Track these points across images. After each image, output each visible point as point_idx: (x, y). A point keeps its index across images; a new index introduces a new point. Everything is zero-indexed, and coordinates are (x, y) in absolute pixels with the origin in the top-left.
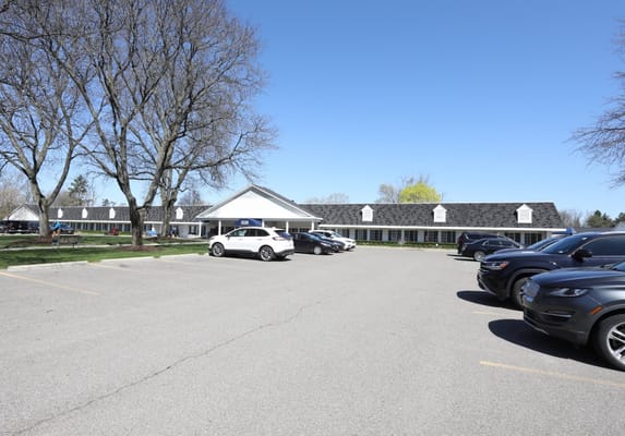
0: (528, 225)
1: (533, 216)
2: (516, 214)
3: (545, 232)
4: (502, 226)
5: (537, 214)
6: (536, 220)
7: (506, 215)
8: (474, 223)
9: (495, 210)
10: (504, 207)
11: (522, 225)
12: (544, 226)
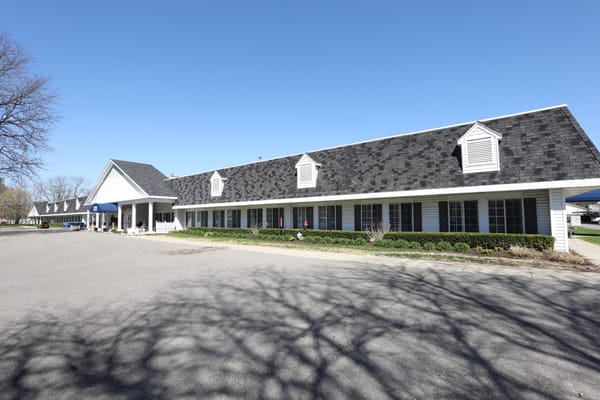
0: (491, 177)
1: (505, 151)
2: (457, 152)
3: (546, 192)
4: (423, 185)
5: (516, 146)
6: (513, 163)
7: (435, 156)
8: (366, 183)
9: (411, 152)
10: (430, 140)
11: (474, 179)
12: (537, 175)
